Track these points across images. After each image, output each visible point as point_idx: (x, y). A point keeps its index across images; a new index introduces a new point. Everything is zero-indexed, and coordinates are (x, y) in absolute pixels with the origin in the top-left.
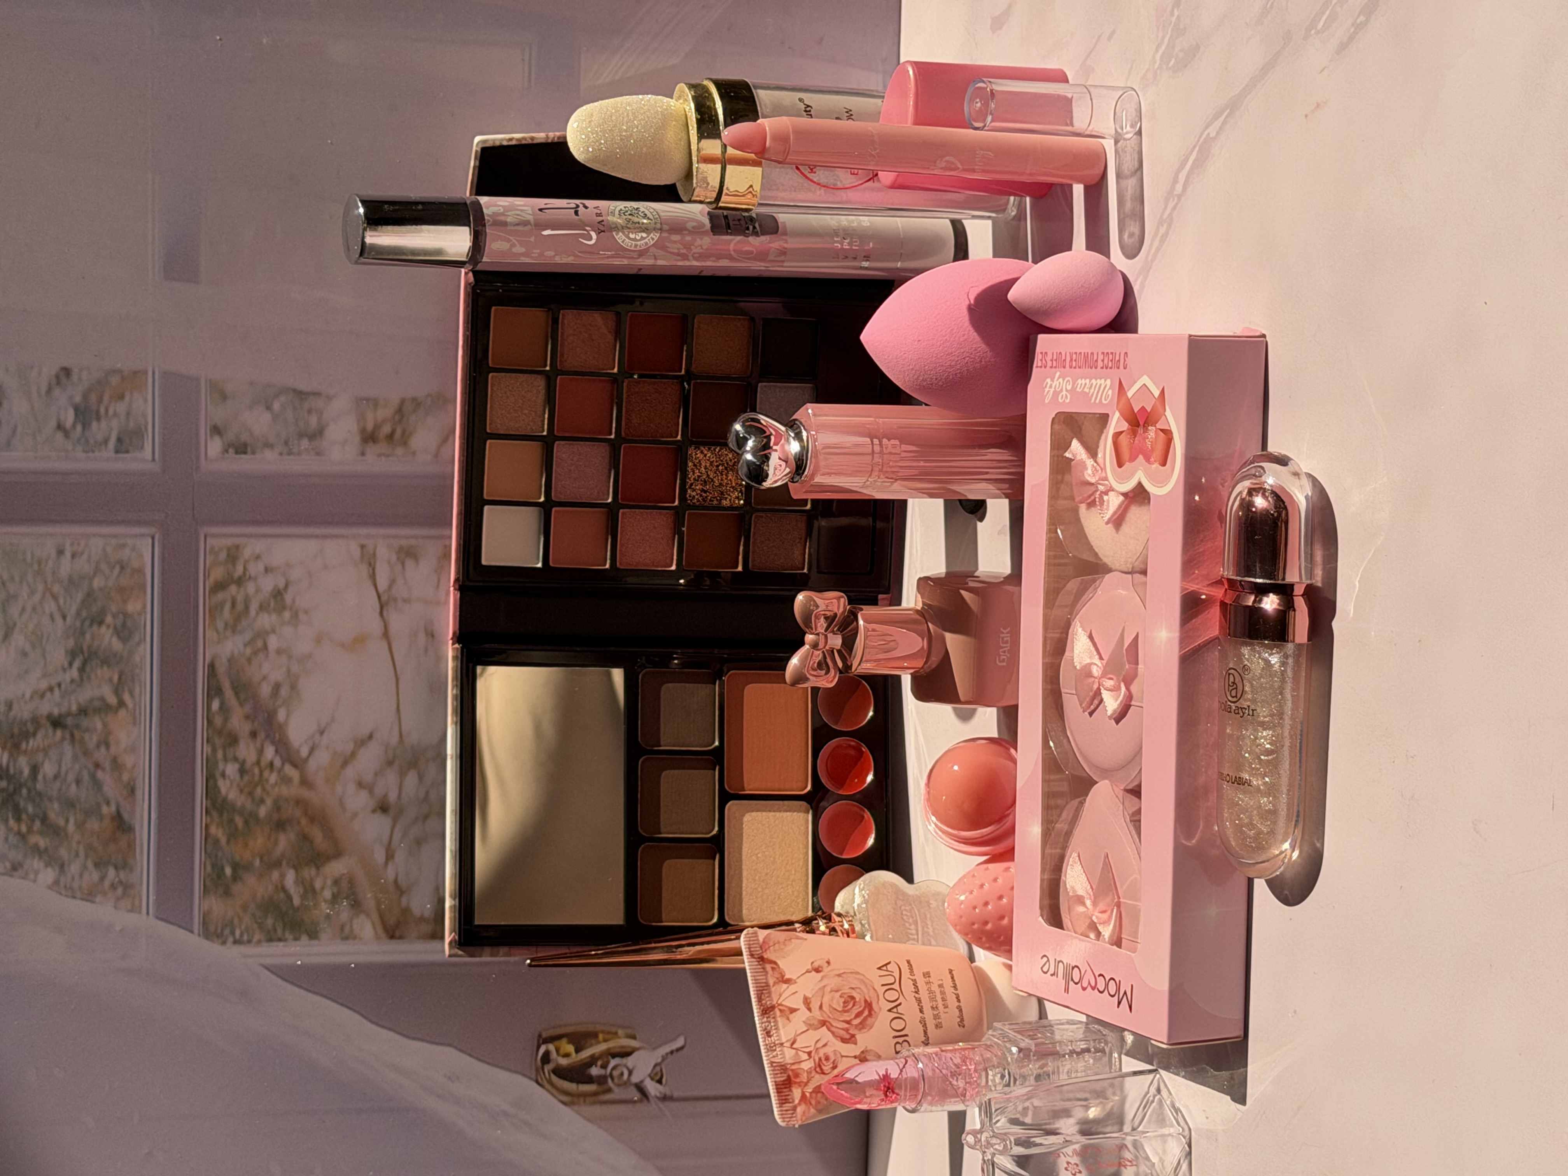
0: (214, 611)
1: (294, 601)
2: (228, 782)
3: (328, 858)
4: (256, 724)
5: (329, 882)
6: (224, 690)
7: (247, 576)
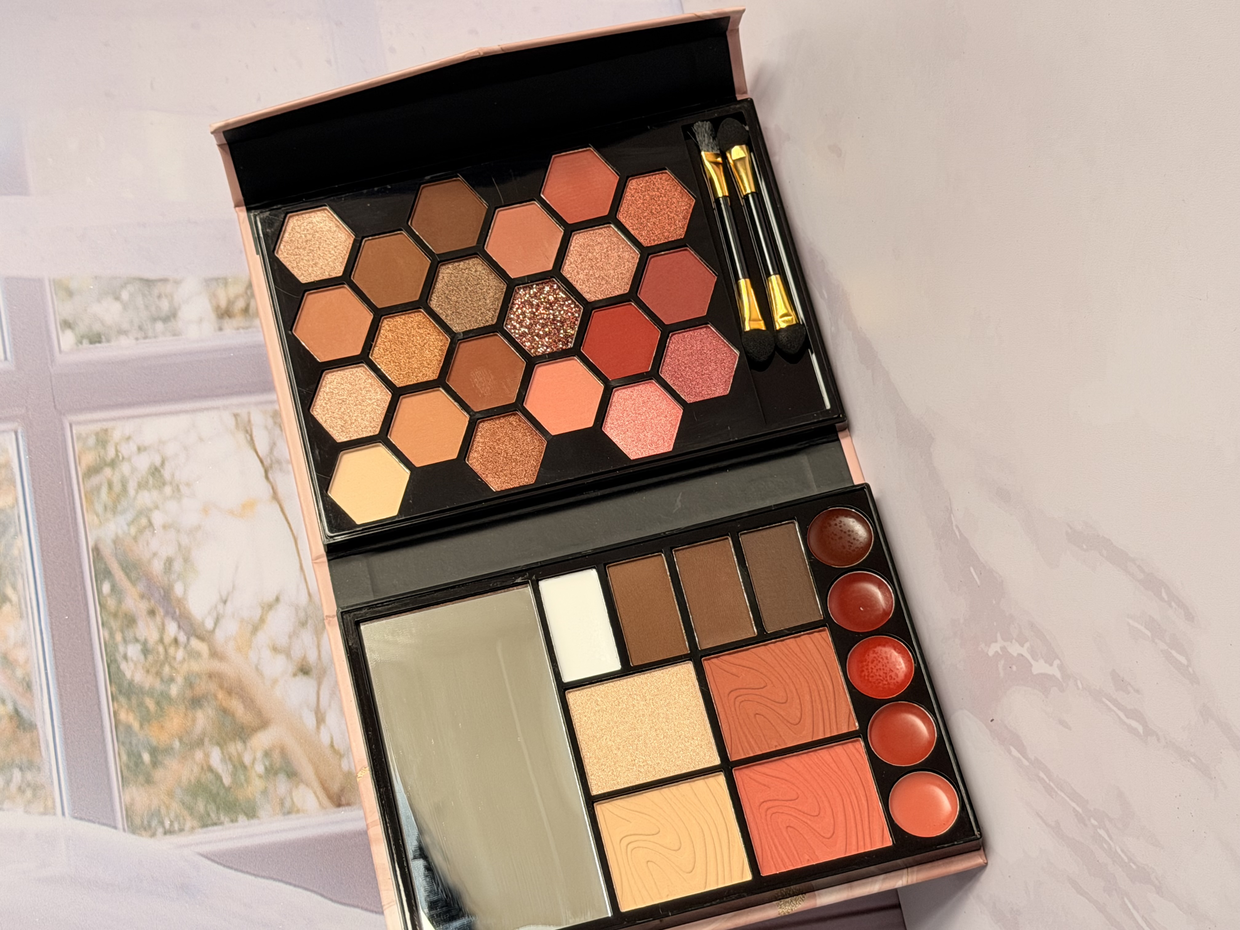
0: (91, 495)
1: (173, 475)
2: (131, 665)
3: (255, 730)
4: (152, 602)
5: (259, 754)
6: (113, 572)
7: (121, 458)
